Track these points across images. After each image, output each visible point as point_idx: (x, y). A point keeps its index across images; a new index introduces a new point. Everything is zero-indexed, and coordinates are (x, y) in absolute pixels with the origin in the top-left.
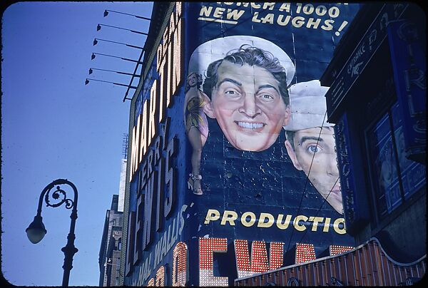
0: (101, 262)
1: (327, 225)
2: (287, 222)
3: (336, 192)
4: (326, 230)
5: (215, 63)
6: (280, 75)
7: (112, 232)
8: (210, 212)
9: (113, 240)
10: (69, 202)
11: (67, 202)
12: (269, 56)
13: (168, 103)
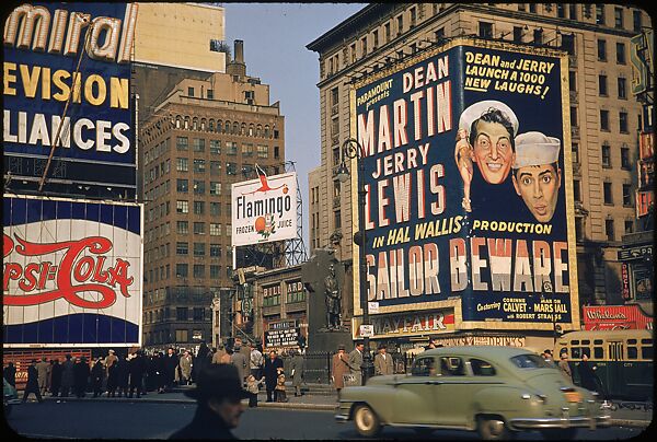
2: (513, 227)
4: (532, 231)
5: (475, 121)
6: (510, 129)
12: (505, 116)
13: (431, 133)
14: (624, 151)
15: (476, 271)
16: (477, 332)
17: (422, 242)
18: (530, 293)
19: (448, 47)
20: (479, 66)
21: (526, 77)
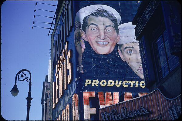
0: (42, 103)
1: (137, 84)
2: (120, 83)
3: (140, 70)
4: (137, 86)
5: (87, 17)
6: (114, 21)
7: (46, 91)
8: (87, 81)
9: (47, 94)
10: (28, 79)
11: (27, 79)
12: (110, 13)
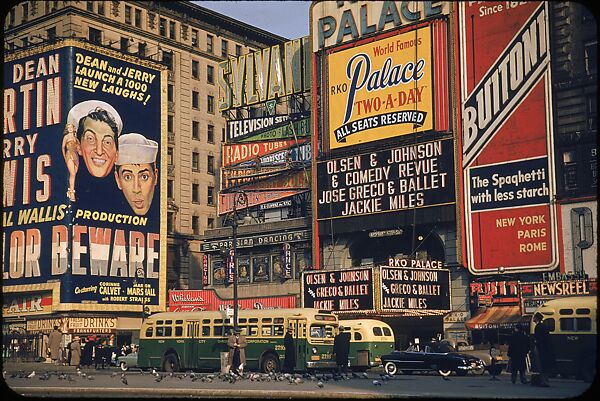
2: (113, 218)
5: (83, 118)
6: (115, 129)
8: (78, 211)
12: (110, 116)
13: (39, 124)
14: (210, 158)
15: (77, 257)
16: (73, 314)
17: (25, 227)
18: (125, 278)
19: (59, 46)
20: (88, 68)
21: (131, 84)
